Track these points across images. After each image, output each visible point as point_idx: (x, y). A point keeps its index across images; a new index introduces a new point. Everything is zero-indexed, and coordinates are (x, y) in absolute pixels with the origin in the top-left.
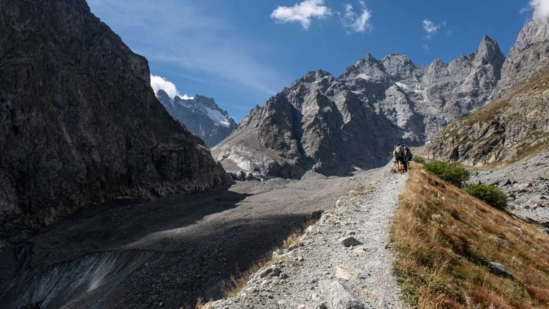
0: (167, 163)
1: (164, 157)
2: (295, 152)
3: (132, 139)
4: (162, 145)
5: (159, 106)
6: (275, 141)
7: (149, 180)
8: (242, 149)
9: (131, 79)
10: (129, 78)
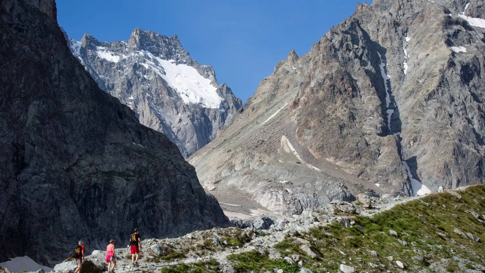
0: (102, 200)
1: (95, 186)
2: (392, 165)
3: (26, 148)
4: (90, 159)
5: (77, 72)
6: (341, 140)
7: (65, 239)
8: (261, 163)
9: (15, 13)
10: (11, 10)
